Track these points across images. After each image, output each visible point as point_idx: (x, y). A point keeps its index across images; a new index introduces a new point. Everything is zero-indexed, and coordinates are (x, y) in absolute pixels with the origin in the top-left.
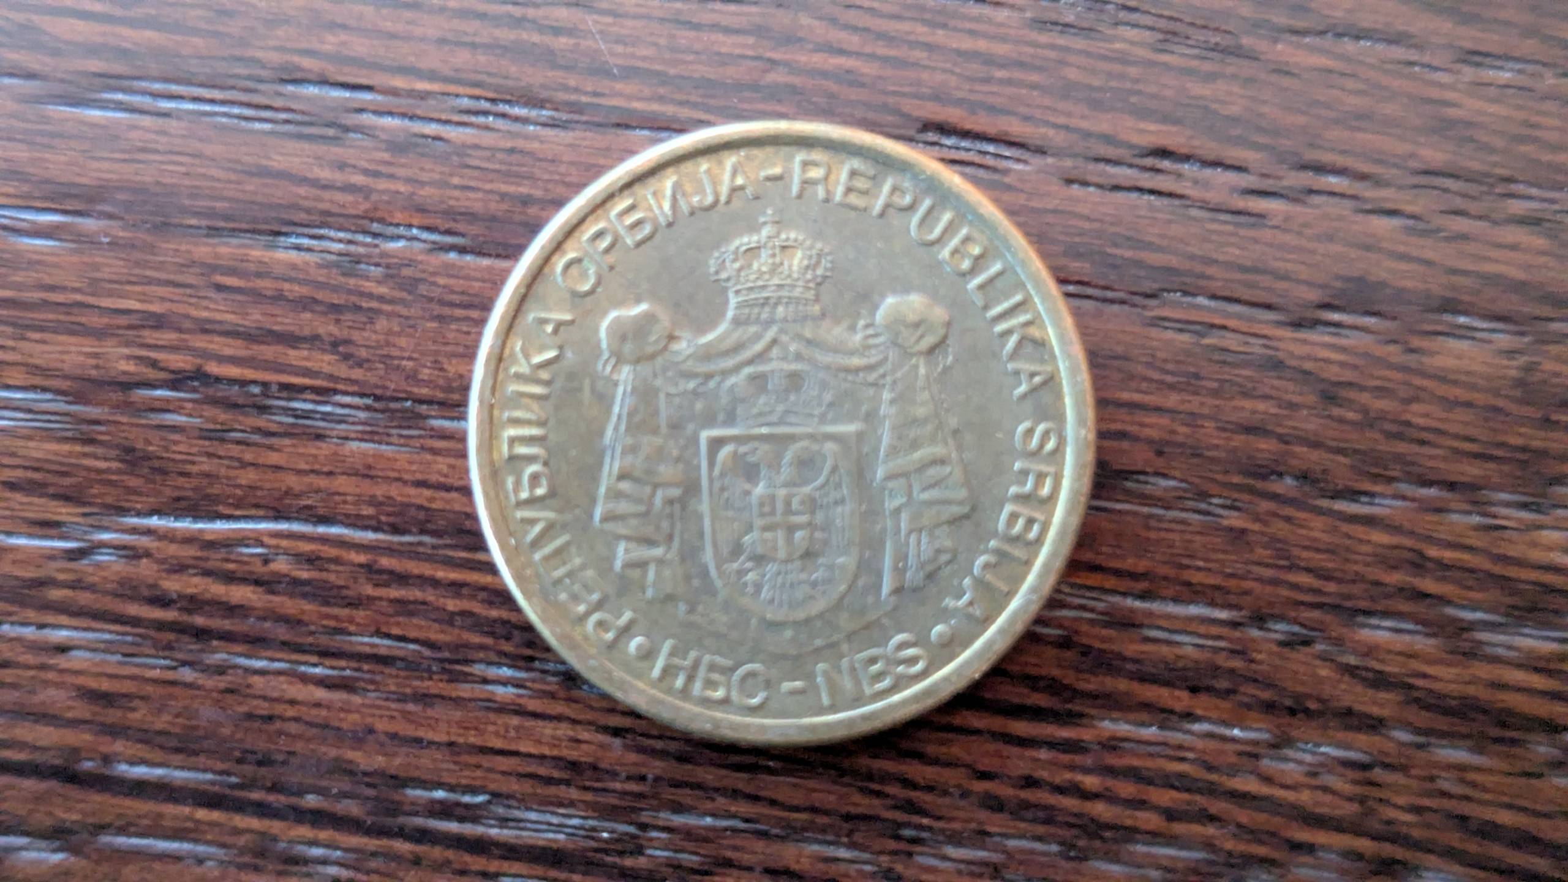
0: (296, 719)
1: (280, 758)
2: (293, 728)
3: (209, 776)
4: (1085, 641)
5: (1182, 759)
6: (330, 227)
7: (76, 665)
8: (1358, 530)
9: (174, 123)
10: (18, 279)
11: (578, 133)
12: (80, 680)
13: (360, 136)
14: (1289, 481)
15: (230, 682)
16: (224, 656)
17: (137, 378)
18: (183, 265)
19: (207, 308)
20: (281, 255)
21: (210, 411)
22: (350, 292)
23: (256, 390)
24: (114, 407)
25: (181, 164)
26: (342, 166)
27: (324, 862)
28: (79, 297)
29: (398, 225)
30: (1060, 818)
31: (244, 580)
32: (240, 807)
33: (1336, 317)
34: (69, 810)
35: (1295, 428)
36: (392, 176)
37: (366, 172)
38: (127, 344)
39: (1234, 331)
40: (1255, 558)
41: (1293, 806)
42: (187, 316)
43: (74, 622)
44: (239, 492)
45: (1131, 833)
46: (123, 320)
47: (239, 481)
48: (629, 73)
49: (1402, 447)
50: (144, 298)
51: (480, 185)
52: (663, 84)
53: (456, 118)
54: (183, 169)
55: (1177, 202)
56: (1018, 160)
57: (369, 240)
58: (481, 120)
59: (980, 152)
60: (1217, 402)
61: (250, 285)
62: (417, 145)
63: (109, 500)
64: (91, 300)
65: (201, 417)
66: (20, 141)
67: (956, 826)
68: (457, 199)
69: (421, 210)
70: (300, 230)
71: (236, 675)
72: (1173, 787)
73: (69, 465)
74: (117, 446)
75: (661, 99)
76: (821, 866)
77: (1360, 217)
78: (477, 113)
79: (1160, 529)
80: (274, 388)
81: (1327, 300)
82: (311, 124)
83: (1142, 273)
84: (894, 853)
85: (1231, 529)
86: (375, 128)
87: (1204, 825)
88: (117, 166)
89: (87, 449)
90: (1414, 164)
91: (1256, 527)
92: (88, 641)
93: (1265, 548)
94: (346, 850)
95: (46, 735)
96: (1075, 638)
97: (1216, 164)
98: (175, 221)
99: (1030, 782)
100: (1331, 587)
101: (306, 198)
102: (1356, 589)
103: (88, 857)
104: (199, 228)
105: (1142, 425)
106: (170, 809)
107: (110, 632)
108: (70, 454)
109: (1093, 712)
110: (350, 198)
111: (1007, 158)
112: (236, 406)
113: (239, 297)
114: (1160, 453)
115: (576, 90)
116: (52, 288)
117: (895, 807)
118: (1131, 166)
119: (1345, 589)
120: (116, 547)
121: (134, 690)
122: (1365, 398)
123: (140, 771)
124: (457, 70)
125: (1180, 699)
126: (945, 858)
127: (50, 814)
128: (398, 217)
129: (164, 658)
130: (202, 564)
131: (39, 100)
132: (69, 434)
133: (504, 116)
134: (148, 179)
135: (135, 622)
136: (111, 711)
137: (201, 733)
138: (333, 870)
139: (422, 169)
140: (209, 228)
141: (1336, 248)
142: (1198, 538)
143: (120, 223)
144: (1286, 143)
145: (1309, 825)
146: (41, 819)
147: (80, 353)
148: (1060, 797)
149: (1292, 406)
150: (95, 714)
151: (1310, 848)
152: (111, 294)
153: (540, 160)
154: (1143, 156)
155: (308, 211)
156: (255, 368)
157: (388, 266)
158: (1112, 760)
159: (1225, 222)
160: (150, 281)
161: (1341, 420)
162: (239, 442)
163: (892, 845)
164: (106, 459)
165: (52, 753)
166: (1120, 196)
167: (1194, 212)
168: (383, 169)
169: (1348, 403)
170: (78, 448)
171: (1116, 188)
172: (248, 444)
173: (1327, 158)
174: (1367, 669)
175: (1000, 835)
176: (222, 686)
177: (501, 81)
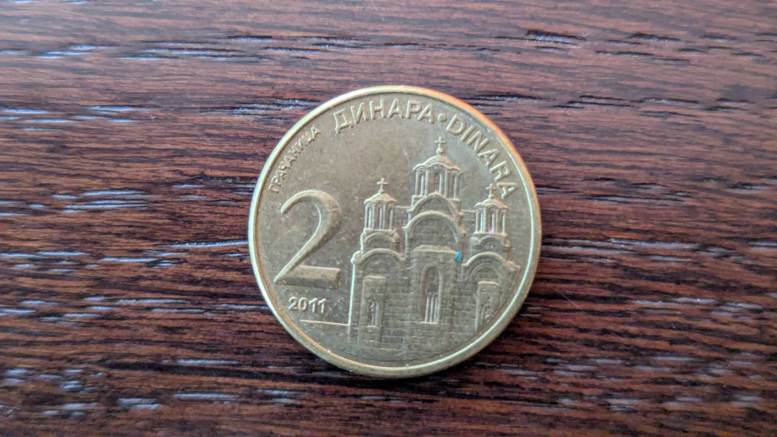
0: (262, 332)
1: (256, 350)
2: (260, 335)
3: (223, 362)
4: (624, 264)
5: (675, 315)
6: (257, 103)
7: (156, 316)
8: (746, 202)
9: (180, 61)
10: (113, 139)
11: (368, 50)
12: (158, 323)
13: (267, 60)
14: (712, 181)
15: (230, 317)
16: (225, 305)
17: (173, 180)
18: (190, 126)
19: (203, 145)
20: (236, 118)
21: (209, 192)
22: (269, 132)
23: (230, 181)
24: (164, 194)
25: (186, 79)
26: (260, 74)
27: (280, 396)
28: (143, 145)
29: (289, 99)
30: (620, 348)
31: (232, 269)
32: (239, 374)
33: (727, 104)
34: (158, 384)
35: (714, 157)
36: (283, 77)
37: (272, 76)
38: (167, 165)
39: (680, 114)
40: (700, 219)
41: (729, 333)
42: (195, 149)
43: (155, 296)
44: (226, 229)
45: (654, 352)
46: (164, 154)
47: (225, 224)
48: (389, 19)
49: (762, 162)
50: (174, 143)
51: (324, 77)
52: (405, 23)
53: (311, 47)
54: (186, 82)
55: (648, 57)
56: (573, 44)
57: (276, 107)
58: (323, 47)
59: (555, 42)
60: (675, 148)
61: (223, 132)
62: (294, 62)
63: (165, 238)
64: (148, 146)
65: (205, 195)
66: (110, 75)
67: (573, 355)
68: (315, 85)
69: (299, 91)
70: (243, 105)
71: (231, 313)
72: (672, 328)
73: (145, 223)
74: (168, 213)
75: (405, 30)
76: (512, 379)
77: (733, 57)
78: (320, 44)
79: (655, 209)
80: (238, 179)
81: (723, 97)
82: (244, 56)
83: (636, 91)
84: (545, 370)
85: (688, 207)
86: (274, 55)
87: (687, 344)
88: (156, 83)
89: (154, 215)
90: (757, 31)
91: (698, 204)
92: (161, 304)
93: (705, 213)
94: (290, 390)
95: (144, 349)
96: (620, 263)
97: (665, 38)
98: (185, 106)
99: (605, 332)
100: (736, 229)
101: (245, 90)
102: (749, 229)
103: (168, 404)
104: (196, 108)
105: (642, 161)
106: (205, 379)
107: (171, 299)
108: (145, 218)
109: (632, 297)
110: (265, 89)
111: (568, 43)
112: (221, 189)
113: (218, 139)
114: (651, 174)
115: (366, 30)
116: (130, 142)
117: (544, 349)
118: (625, 42)
119: (742, 229)
120: (171, 259)
121: (184, 325)
122: (744, 140)
123: (190, 362)
124: (310, 26)
125: (671, 287)
126: (569, 370)
127: (149, 386)
128: (288, 95)
129: (197, 309)
130: (211, 263)
131: (116, 55)
132: (144, 209)
133: (333, 45)
134: (170, 88)
135: (182, 293)
136: (173, 336)
137: (217, 342)
138: (284, 401)
139: (297, 72)
140: (201, 108)
141: (724, 72)
142: (673, 212)
143: (160, 109)
144: (696, 26)
145: (736, 340)
146: (145, 389)
147: (146, 171)
148: (620, 338)
149: (712, 147)
150: (166, 337)
151: (738, 351)
152: (159, 142)
153: (352, 64)
154: (631, 37)
155: (246, 96)
156: (229, 171)
157: (286, 119)
158: (641, 318)
159: (671, 65)
160: (176, 135)
161: (734, 152)
162: (224, 206)
163: (543, 366)
164: (162, 219)
165: (148, 358)
166: (622, 56)
167: (656, 61)
168: (279, 74)
169: (736, 143)
170: (149, 215)
171: (620, 53)
172: (228, 206)
173: (715, 31)
174: (757, 266)
175: (594, 358)
176: (226, 319)
177: (330, 29)
